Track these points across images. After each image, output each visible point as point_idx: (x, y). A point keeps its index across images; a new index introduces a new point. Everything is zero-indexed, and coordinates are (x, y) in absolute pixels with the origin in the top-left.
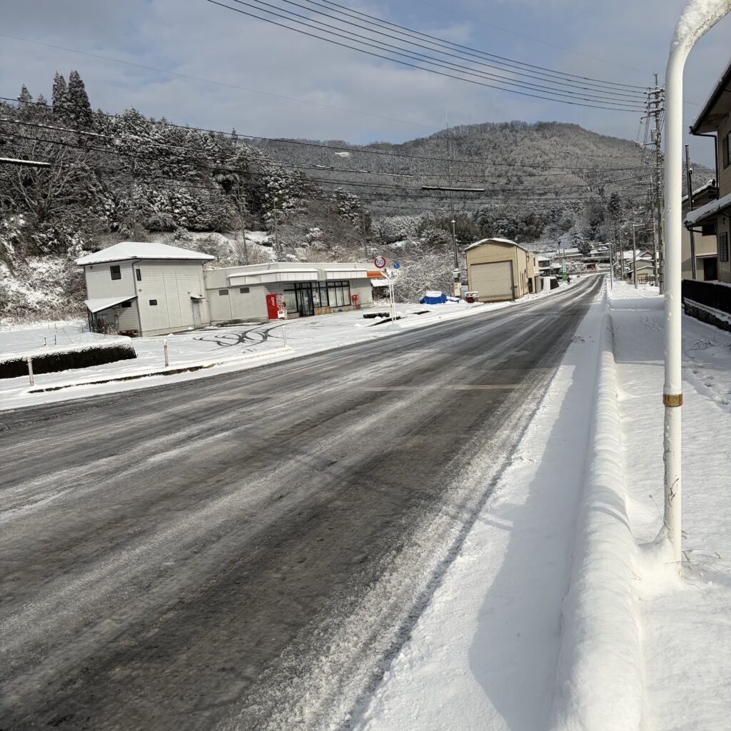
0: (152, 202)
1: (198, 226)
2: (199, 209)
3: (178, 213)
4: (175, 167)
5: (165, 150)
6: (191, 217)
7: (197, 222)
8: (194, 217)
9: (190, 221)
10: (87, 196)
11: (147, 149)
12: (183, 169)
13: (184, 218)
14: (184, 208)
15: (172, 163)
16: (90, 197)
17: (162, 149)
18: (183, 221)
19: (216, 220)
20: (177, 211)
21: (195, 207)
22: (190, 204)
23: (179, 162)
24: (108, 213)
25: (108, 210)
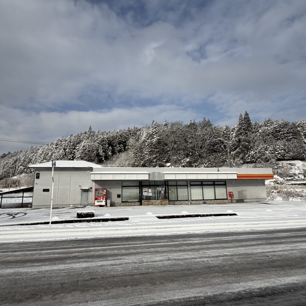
0: (266, 150)
1: (286, 158)
2: (287, 151)
3: (277, 154)
4: (282, 136)
5: (278, 130)
6: (282, 155)
7: (286, 157)
8: (285, 154)
9: (282, 156)
10: (220, 149)
11: (271, 131)
12: (286, 136)
13: (279, 155)
14: (280, 151)
15: (281, 135)
16: (221, 150)
17: (277, 130)
18: (279, 156)
19: (296, 155)
20: (276, 153)
21: (285, 150)
22: (283, 149)
23: (284, 134)
24: (250, 156)
25: (251, 155)
